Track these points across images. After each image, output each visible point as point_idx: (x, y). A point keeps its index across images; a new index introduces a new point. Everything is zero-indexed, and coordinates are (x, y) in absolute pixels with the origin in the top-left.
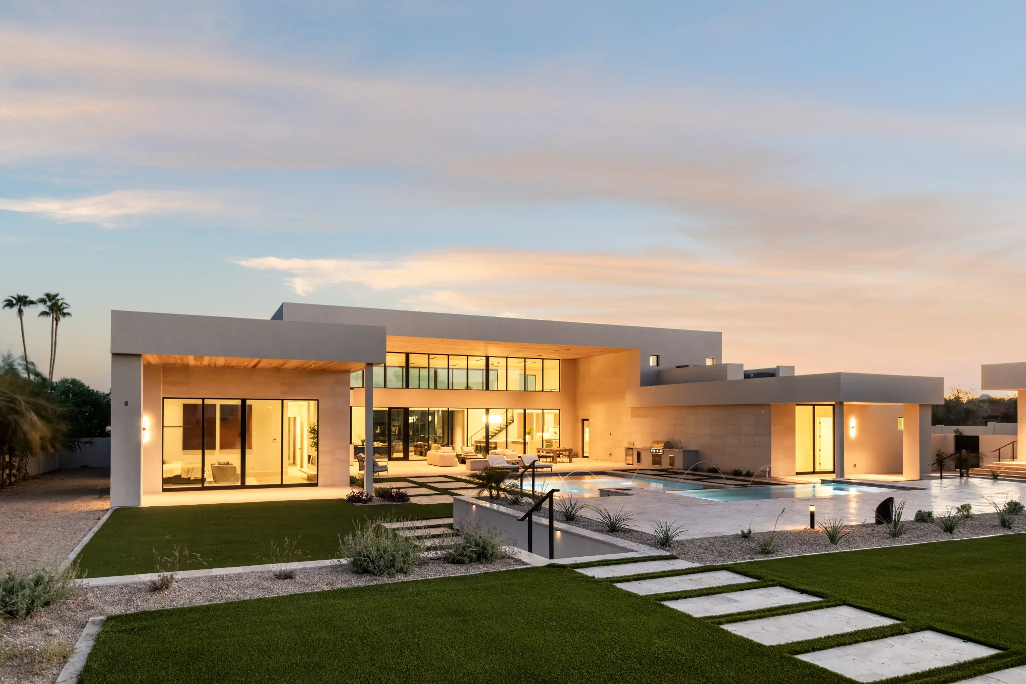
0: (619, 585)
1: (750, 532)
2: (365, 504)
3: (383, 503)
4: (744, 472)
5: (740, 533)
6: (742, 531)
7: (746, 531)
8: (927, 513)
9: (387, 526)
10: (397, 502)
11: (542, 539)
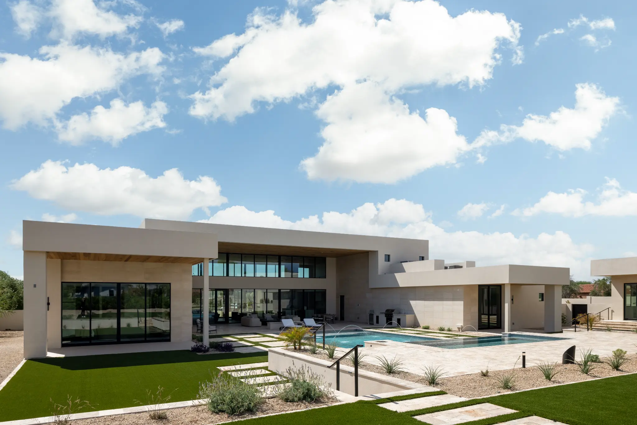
0: (418, 418)
1: (487, 372)
2: (204, 354)
3: (216, 353)
4: (446, 329)
5: (481, 372)
6: (481, 371)
7: (484, 371)
8: (595, 356)
9: (222, 368)
10: (226, 352)
11: (347, 381)
